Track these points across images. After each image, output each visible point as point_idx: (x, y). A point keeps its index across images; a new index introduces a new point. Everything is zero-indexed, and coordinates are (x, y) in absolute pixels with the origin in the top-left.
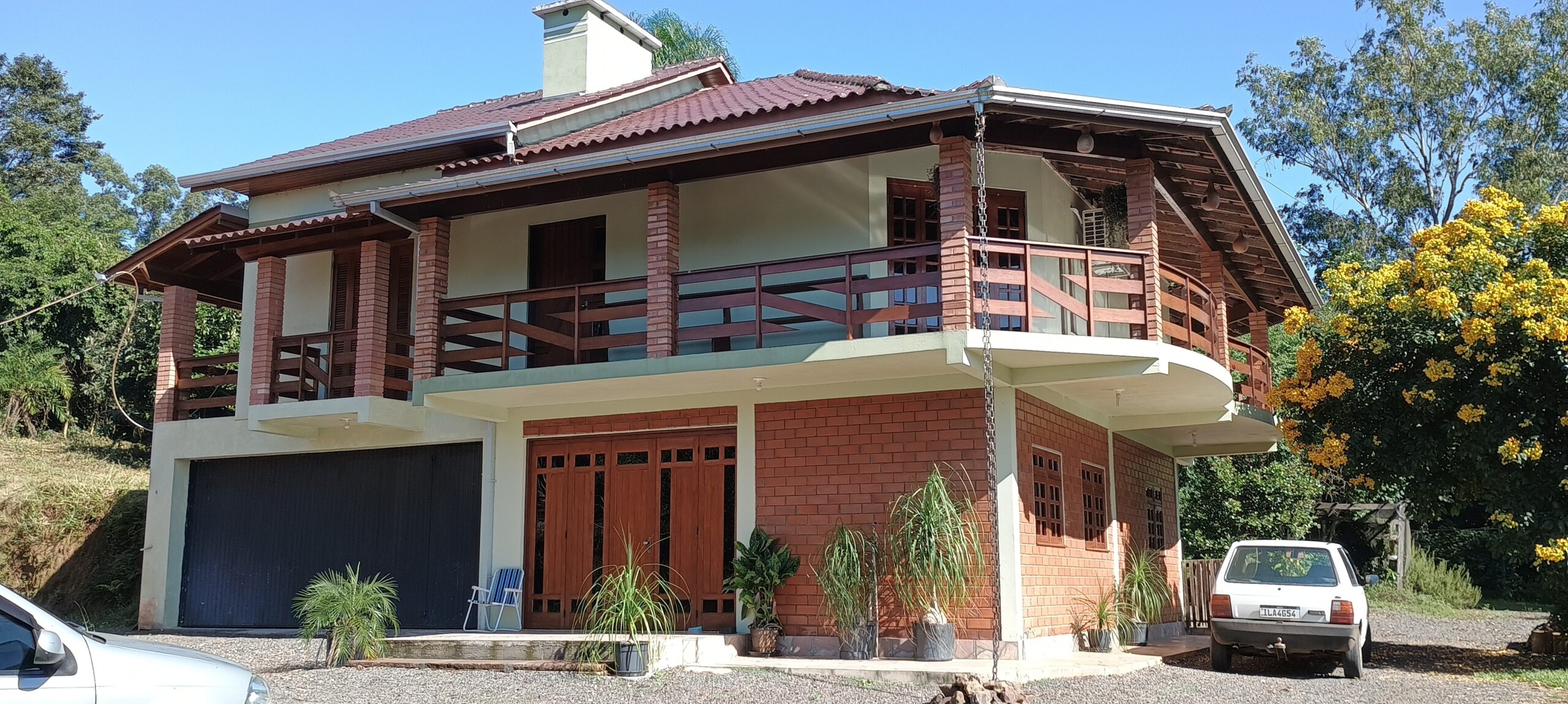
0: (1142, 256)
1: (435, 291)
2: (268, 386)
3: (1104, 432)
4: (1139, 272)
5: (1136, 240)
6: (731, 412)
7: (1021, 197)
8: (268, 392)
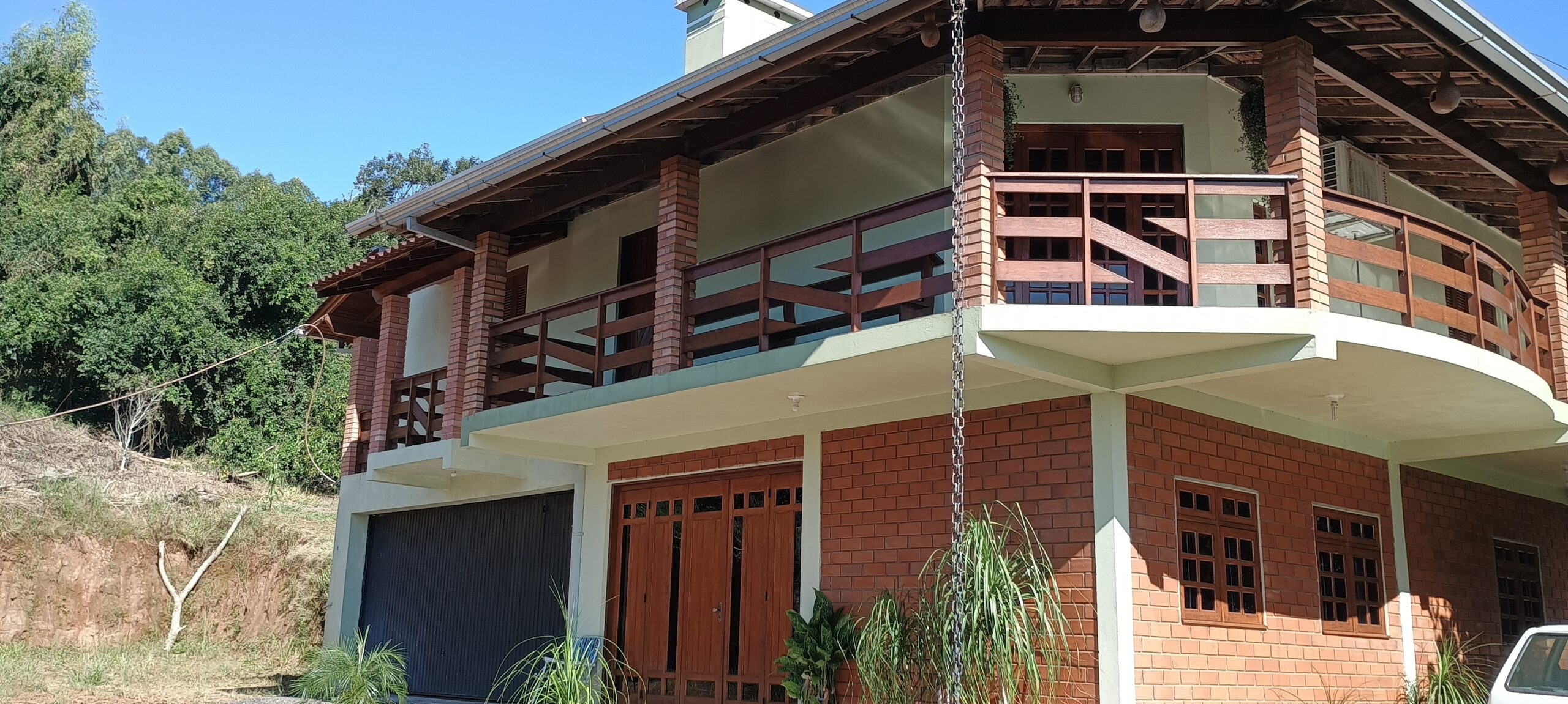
0: (1284, 182)
1: (484, 315)
2: (385, 432)
3: (1381, 465)
4: (1281, 207)
5: (1278, 160)
6: (796, 444)
7: (1176, 133)
8: (384, 439)
